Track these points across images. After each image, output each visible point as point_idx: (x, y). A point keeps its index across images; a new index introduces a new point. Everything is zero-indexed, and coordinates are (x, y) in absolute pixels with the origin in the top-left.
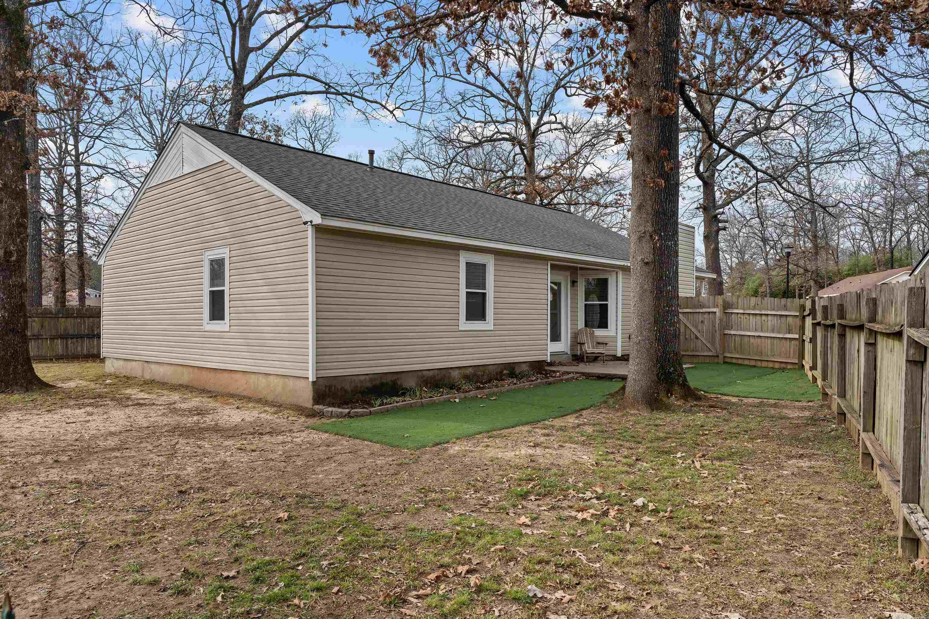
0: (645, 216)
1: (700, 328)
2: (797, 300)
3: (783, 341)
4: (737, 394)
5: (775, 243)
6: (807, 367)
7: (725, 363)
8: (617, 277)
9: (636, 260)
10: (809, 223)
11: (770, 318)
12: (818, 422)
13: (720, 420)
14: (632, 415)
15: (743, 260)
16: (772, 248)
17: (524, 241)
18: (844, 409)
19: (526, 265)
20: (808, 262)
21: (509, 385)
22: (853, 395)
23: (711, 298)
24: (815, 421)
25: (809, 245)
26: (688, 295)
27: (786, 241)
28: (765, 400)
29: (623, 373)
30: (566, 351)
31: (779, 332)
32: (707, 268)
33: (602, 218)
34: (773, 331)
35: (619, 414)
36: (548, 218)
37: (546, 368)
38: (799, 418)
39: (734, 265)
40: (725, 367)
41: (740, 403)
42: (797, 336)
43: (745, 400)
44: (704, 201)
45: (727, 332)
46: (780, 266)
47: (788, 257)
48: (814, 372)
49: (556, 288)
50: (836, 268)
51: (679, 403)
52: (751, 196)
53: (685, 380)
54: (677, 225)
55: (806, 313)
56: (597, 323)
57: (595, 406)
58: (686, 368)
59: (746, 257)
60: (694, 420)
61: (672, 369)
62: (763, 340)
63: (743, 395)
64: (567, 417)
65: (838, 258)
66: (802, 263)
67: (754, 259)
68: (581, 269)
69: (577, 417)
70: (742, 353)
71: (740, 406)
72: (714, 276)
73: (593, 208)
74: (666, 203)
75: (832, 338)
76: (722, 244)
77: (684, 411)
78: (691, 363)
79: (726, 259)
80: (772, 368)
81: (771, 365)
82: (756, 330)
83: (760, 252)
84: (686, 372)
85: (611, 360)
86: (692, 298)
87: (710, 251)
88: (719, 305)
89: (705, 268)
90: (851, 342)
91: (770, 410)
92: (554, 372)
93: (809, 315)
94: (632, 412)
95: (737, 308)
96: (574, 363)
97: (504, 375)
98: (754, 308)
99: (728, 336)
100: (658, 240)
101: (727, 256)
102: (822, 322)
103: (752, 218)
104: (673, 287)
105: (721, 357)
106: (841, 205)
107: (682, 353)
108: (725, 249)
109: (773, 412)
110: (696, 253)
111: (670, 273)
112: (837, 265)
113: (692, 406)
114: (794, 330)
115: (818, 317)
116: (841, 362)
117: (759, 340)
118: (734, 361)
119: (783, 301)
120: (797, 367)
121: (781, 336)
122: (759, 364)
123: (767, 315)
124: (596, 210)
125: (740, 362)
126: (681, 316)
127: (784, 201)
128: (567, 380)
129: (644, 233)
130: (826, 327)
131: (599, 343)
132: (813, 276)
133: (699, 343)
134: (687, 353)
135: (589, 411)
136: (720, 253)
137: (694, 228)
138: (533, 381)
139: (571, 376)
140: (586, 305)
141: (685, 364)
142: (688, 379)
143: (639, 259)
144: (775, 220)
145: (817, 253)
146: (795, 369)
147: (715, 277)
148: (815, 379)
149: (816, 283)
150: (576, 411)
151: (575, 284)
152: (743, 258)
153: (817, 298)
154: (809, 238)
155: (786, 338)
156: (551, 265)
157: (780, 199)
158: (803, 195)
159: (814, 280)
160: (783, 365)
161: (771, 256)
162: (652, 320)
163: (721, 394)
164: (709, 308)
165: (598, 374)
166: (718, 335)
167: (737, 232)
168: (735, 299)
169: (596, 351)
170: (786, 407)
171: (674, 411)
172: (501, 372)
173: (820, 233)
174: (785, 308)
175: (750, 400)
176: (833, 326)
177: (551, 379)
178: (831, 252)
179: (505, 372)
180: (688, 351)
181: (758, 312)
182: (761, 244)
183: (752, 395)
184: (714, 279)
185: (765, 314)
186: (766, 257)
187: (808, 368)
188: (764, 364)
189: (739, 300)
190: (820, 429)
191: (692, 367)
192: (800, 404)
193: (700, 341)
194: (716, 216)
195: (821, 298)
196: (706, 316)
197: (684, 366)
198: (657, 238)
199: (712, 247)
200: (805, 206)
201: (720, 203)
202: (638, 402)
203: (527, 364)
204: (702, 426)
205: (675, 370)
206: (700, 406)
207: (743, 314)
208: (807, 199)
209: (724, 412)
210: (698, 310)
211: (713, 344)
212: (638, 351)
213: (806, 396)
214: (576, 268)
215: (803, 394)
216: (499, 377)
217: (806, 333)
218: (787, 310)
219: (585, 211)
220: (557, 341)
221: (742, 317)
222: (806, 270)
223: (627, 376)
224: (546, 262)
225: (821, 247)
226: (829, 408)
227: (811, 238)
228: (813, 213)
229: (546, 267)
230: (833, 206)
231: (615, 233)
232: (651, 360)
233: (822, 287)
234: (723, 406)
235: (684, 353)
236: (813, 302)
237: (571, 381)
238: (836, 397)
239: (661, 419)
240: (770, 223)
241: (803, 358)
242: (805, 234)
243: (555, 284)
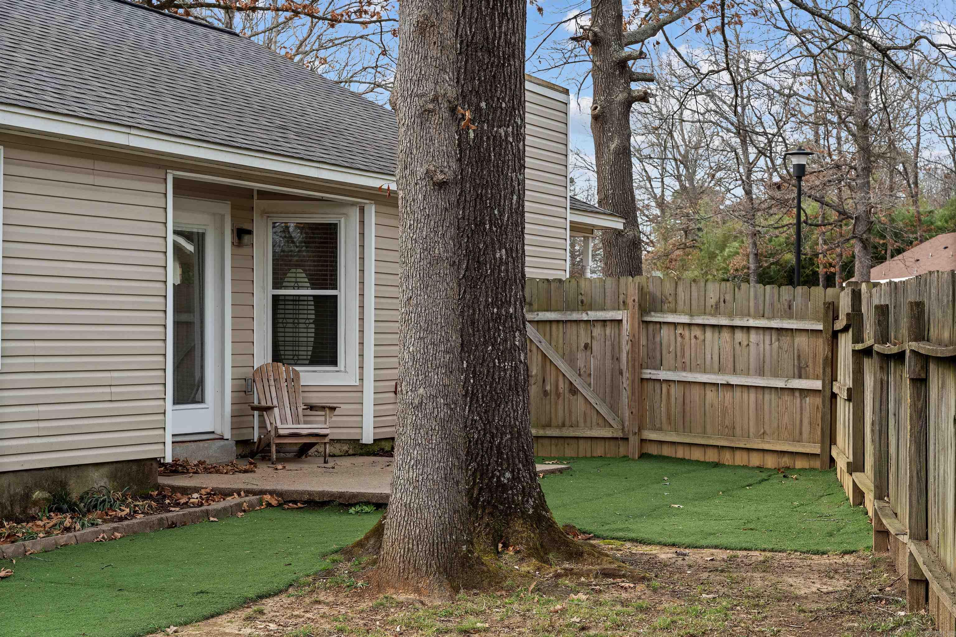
0: (434, 52)
1: (580, 363)
2: (818, 292)
3: (787, 398)
4: (672, 540)
5: (770, 142)
6: (841, 464)
7: (644, 456)
8: (362, 222)
9: (412, 173)
10: (850, 90)
11: (753, 337)
12: (865, 606)
13: (630, 609)
14: (400, 605)
15: (692, 183)
16: (761, 153)
17: (94, 109)
18: (924, 568)
19: (99, 181)
20: (846, 193)
21: (48, 534)
22: (945, 535)
23: (610, 282)
24: (859, 602)
25: (850, 148)
26: (551, 275)
27: (796, 136)
28: (740, 553)
29: (378, 491)
30: (218, 431)
31: (775, 375)
32: (600, 202)
33: (322, 53)
34: (761, 373)
35: (366, 604)
36: (167, 44)
37: (163, 480)
38: (820, 594)
39: (668, 198)
40: (646, 466)
41: (680, 562)
42: (817, 385)
43: (693, 556)
44: (594, 21)
45: (648, 373)
46: (783, 203)
47: (799, 178)
48: (857, 476)
49: (190, 248)
50: (912, 209)
51: (525, 568)
52: (710, 13)
53: (541, 504)
54: (522, 83)
55: (840, 324)
56: (307, 351)
57: (300, 586)
58: (547, 473)
59: (700, 174)
60: (563, 611)
61: (508, 475)
62: (738, 393)
63: (687, 541)
64: (219, 620)
65: (916, 184)
66: (832, 195)
67: (719, 182)
68: (263, 195)
69: (248, 619)
70: (686, 428)
71: (680, 570)
72: (618, 224)
73: (297, 21)
74: (492, 20)
75: (899, 388)
76: (639, 139)
77: (537, 589)
78: (560, 460)
79: (649, 179)
80: (760, 468)
81: (755, 460)
82: (720, 370)
83: (732, 163)
84: (545, 485)
85: (347, 454)
86: (560, 281)
87: (608, 156)
88: (630, 302)
89: (594, 201)
90: (940, 399)
91: (751, 579)
92: (185, 491)
93: (845, 329)
94: (402, 597)
95: (674, 311)
96: (243, 464)
97: (36, 503)
98: (716, 310)
99: (651, 384)
100: (472, 121)
101: (654, 173)
102: (877, 348)
103: (714, 72)
104: (509, 252)
105: (634, 440)
106: (924, 45)
107: (534, 432)
108: (645, 152)
109: (759, 583)
110: (572, 158)
111: (501, 214)
112: (915, 202)
113: (558, 576)
114: (810, 369)
115: (866, 336)
116: (919, 451)
117: (728, 395)
118: (666, 451)
119: (786, 291)
120: (817, 464)
121: (780, 383)
122: (727, 457)
123: (748, 329)
124: (305, 31)
125: (680, 453)
126: (531, 330)
127: (792, 30)
128: (222, 514)
129: (435, 99)
130: (886, 358)
131: (312, 408)
132: (861, 228)
133: (579, 406)
134: (549, 432)
135: (284, 599)
136: (634, 160)
137: (566, 92)
138: (121, 519)
139: (231, 501)
140: (275, 298)
141: (543, 460)
142: (550, 501)
143: (421, 171)
144: (768, 80)
145: (868, 170)
146: (812, 469)
147: (620, 226)
148: (859, 494)
149: (865, 247)
150: (246, 602)
151: (246, 238)
152: (691, 177)
153: (864, 285)
154: (849, 130)
155: (793, 390)
156: (177, 183)
157: (784, 25)
158: (836, 17)
159: (861, 240)
160: (786, 461)
161: (759, 175)
162: (455, 339)
163: (632, 540)
164: (603, 309)
165: (310, 493)
166: (625, 382)
167: (676, 107)
168: (668, 288)
169: (304, 429)
170: (789, 569)
171: (510, 590)
172: (27, 496)
173: (874, 120)
174: (789, 312)
175: (707, 554)
176: (900, 357)
177: (176, 513)
178: (900, 168)
179: (37, 495)
180: (548, 425)
181: (724, 321)
182: (735, 141)
183: (712, 541)
184: (618, 233)
185: (742, 327)
186: (748, 177)
187: (845, 468)
188: (740, 459)
189: (680, 289)
190: (869, 624)
191: (561, 471)
192: (824, 560)
193: (580, 400)
194: (622, 64)
195: (875, 285)
196: (597, 331)
197: (539, 467)
198: (468, 114)
199: (613, 146)
200: (841, 46)
201: (633, 28)
202: (417, 570)
203: (104, 470)
204: (583, 629)
205: (515, 478)
206: (579, 575)
207: (690, 325)
208: (844, 28)
209: (640, 587)
210: (575, 316)
211: (614, 408)
212: (416, 428)
213: (837, 539)
214: (248, 193)
215: (831, 535)
216: (17, 510)
217: (840, 377)
218: (791, 317)
219: (276, 28)
220: (194, 402)
221: (686, 333)
222: (844, 215)
223: (388, 496)
224: (160, 173)
225: (879, 156)
226: (892, 567)
227: (854, 128)
228: (860, 67)
229: (160, 188)
230: (905, 48)
231: (358, 96)
232: (453, 451)
233: (879, 259)
234: (638, 571)
235: (541, 433)
236: (856, 296)
237: (233, 514)
238: (905, 539)
239: (477, 614)
240: (756, 87)
241: (833, 441)
242: (842, 121)
243: (188, 236)
